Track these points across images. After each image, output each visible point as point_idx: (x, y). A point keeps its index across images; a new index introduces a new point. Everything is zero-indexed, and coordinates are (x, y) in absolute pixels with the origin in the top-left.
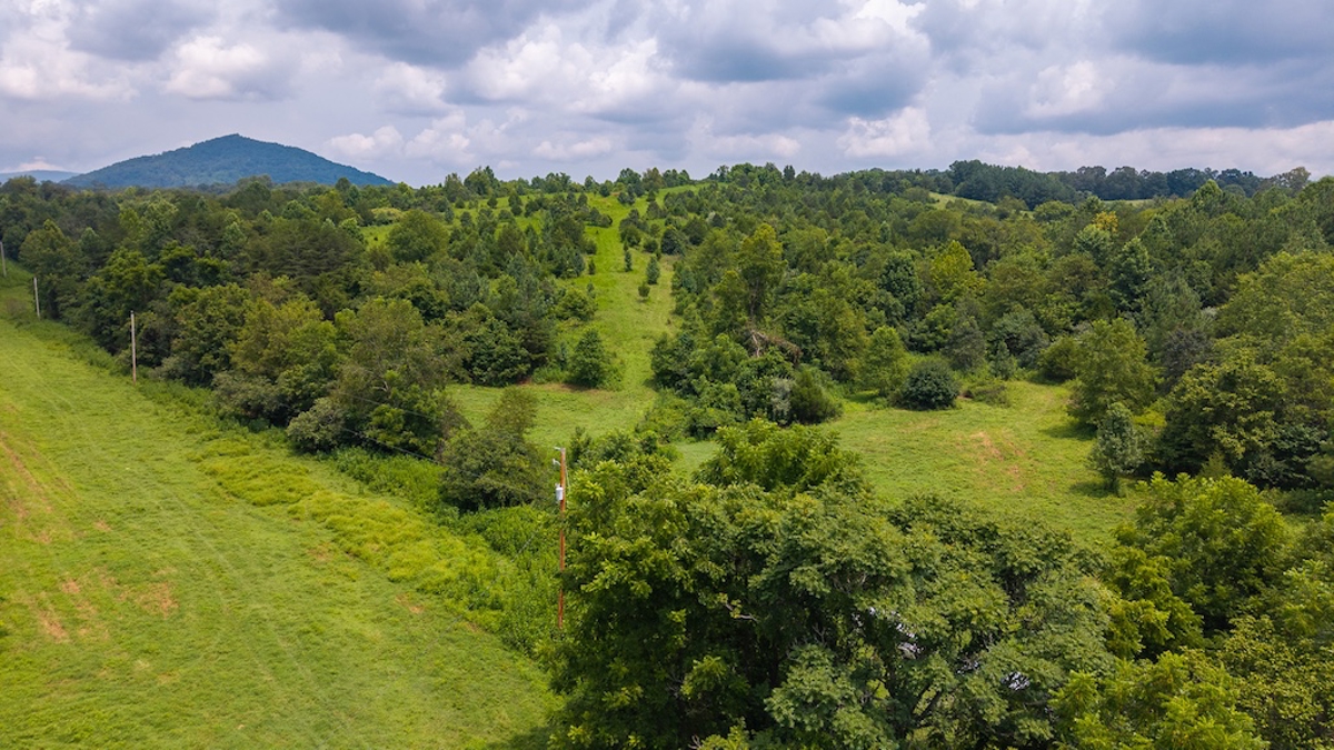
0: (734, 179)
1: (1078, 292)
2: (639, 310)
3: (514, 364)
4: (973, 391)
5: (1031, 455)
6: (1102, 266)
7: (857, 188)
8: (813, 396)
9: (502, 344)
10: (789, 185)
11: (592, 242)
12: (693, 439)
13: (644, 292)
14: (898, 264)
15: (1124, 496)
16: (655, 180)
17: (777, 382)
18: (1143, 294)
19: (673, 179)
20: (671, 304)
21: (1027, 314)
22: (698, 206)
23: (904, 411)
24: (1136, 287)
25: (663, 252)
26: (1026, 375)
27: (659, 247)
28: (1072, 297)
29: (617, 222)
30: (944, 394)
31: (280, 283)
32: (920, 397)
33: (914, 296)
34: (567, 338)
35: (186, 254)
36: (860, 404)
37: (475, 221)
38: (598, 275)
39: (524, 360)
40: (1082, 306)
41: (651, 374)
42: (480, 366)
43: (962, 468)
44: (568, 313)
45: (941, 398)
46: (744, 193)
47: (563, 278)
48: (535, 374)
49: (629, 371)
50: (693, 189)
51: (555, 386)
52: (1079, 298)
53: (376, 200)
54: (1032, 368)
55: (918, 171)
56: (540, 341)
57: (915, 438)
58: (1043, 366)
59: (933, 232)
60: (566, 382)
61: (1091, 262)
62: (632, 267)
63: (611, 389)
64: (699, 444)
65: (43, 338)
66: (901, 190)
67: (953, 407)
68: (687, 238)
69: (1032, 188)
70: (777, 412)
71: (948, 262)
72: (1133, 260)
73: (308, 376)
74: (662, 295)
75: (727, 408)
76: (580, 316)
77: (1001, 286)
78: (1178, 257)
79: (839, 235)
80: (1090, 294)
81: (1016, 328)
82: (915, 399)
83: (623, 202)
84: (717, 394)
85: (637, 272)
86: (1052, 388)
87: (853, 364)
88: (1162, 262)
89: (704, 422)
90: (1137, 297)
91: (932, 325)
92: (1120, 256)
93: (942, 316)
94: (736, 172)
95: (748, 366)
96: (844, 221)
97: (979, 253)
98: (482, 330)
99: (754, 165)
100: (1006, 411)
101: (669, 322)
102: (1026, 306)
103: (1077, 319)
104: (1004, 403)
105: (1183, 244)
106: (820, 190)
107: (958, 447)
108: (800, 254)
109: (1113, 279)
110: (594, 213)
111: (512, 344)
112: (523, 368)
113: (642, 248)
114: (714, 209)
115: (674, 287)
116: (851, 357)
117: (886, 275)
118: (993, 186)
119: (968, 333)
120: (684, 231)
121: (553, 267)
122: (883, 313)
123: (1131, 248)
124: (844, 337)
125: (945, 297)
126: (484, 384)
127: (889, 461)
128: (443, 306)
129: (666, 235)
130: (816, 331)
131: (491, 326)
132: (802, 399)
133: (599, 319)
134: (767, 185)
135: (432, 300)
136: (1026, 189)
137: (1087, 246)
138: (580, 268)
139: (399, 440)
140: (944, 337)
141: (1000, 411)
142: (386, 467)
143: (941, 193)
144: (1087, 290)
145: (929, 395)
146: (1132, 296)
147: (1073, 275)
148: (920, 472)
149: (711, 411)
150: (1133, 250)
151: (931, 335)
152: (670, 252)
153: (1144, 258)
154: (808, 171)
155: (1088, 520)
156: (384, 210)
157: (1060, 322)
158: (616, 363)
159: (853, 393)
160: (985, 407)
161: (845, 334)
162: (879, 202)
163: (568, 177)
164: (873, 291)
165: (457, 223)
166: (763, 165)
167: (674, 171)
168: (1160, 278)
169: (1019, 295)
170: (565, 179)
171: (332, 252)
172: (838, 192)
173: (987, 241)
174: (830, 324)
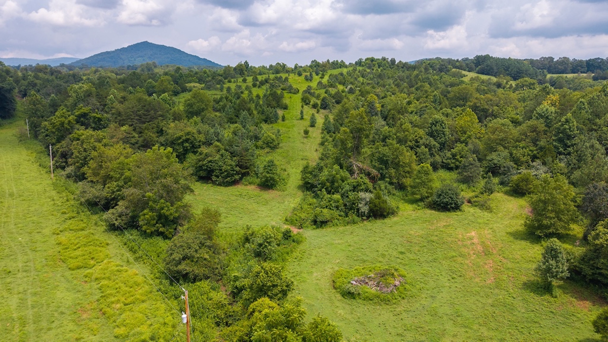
0: (365, 65)
1: (535, 142)
2: (303, 143)
3: (233, 175)
4: (472, 200)
5: (501, 252)
6: (549, 127)
7: (426, 69)
8: (381, 204)
9: (226, 165)
10: (393, 68)
11: (286, 103)
12: (315, 227)
13: (306, 132)
14: (437, 122)
15: (556, 297)
16: (325, 67)
17: (362, 195)
18: (573, 145)
19: (336, 65)
20: (319, 140)
21: (506, 153)
22: (344, 81)
23: (433, 212)
24: (568, 142)
25: (321, 108)
26: (503, 190)
27: (320, 105)
28: (531, 144)
29: (301, 92)
30: (455, 204)
31: (124, 129)
32: (442, 205)
33: (445, 139)
34: (261, 159)
35: (87, 112)
36: (409, 205)
37: (233, 91)
38: (287, 122)
39: (238, 173)
40: (537, 150)
41: (301, 183)
42: (216, 176)
43: (460, 259)
44: (264, 146)
45: (453, 206)
46: (369, 73)
47: (268, 124)
48: (244, 180)
49: (291, 179)
50: (345, 71)
51: (253, 187)
52: (535, 145)
53: (191, 78)
54: (507, 186)
55: (458, 60)
56: (246, 163)
57: (435, 234)
58: (512, 186)
59: (461, 97)
60: (258, 185)
61: (543, 125)
62: (304, 117)
63: (280, 190)
64: (318, 230)
65: (28, 149)
66: (448, 71)
67: (460, 210)
68: (334, 101)
69: (515, 70)
70: (362, 212)
71: (464, 120)
72: (567, 127)
73: (117, 188)
74: (316, 134)
75: (335, 209)
76: (270, 147)
77: (492, 137)
78: (593, 124)
79: (412, 98)
80: (542, 143)
81: (499, 161)
82: (439, 205)
83: (307, 80)
84: (329, 201)
85: (306, 120)
86: (517, 199)
87: (408, 181)
88: (584, 127)
89: (320, 219)
90: (569, 147)
91: (454, 156)
92: (560, 123)
93: (460, 151)
94: (367, 61)
95: (348, 184)
96: (417, 89)
97: (482, 113)
98: (218, 157)
99: (376, 58)
100: (490, 215)
101: (317, 150)
102: (505, 148)
103: (534, 158)
104: (489, 209)
105: (596, 116)
106: (408, 70)
107: (459, 243)
108: (390, 110)
109: (555, 136)
110: (291, 87)
111: (231, 165)
112: (237, 177)
113: (311, 106)
114: (351, 83)
115: (322, 130)
116: (407, 177)
117: (431, 127)
118: (495, 68)
119: (472, 165)
120: (333, 97)
121: (264, 118)
122: (427, 150)
123: (566, 119)
124: (403, 167)
125: (463, 139)
126: (218, 185)
127: (419, 251)
128: (201, 143)
129: (323, 100)
130: (388, 163)
131: (222, 155)
132: (375, 206)
133: (282, 148)
134: (381, 68)
135: (195, 140)
136: (512, 70)
137: (542, 117)
138: (277, 118)
139: (153, 229)
140: (460, 163)
141: (486, 214)
142: (145, 244)
143: (469, 71)
144: (540, 141)
145: (447, 204)
146: (566, 146)
147: (533, 132)
148: (435, 260)
149: (325, 211)
150: (567, 121)
151: (453, 161)
152: (325, 108)
153: (574, 125)
154: (402, 61)
155: (532, 314)
156: (192, 84)
157: (524, 159)
158: (285, 174)
159: (407, 197)
160: (478, 210)
161: (404, 165)
162: (436, 77)
163: (285, 65)
164: (423, 136)
165: (225, 91)
166: (380, 58)
167: (337, 61)
168: (582, 137)
169: (502, 142)
170: (284, 66)
171: (152, 112)
172: (416, 72)
173: (487, 107)
174: (396, 158)
